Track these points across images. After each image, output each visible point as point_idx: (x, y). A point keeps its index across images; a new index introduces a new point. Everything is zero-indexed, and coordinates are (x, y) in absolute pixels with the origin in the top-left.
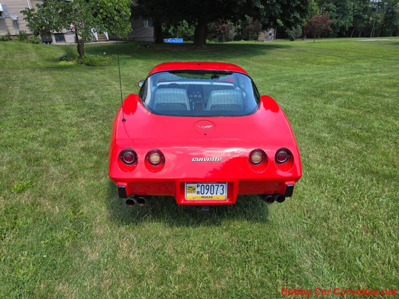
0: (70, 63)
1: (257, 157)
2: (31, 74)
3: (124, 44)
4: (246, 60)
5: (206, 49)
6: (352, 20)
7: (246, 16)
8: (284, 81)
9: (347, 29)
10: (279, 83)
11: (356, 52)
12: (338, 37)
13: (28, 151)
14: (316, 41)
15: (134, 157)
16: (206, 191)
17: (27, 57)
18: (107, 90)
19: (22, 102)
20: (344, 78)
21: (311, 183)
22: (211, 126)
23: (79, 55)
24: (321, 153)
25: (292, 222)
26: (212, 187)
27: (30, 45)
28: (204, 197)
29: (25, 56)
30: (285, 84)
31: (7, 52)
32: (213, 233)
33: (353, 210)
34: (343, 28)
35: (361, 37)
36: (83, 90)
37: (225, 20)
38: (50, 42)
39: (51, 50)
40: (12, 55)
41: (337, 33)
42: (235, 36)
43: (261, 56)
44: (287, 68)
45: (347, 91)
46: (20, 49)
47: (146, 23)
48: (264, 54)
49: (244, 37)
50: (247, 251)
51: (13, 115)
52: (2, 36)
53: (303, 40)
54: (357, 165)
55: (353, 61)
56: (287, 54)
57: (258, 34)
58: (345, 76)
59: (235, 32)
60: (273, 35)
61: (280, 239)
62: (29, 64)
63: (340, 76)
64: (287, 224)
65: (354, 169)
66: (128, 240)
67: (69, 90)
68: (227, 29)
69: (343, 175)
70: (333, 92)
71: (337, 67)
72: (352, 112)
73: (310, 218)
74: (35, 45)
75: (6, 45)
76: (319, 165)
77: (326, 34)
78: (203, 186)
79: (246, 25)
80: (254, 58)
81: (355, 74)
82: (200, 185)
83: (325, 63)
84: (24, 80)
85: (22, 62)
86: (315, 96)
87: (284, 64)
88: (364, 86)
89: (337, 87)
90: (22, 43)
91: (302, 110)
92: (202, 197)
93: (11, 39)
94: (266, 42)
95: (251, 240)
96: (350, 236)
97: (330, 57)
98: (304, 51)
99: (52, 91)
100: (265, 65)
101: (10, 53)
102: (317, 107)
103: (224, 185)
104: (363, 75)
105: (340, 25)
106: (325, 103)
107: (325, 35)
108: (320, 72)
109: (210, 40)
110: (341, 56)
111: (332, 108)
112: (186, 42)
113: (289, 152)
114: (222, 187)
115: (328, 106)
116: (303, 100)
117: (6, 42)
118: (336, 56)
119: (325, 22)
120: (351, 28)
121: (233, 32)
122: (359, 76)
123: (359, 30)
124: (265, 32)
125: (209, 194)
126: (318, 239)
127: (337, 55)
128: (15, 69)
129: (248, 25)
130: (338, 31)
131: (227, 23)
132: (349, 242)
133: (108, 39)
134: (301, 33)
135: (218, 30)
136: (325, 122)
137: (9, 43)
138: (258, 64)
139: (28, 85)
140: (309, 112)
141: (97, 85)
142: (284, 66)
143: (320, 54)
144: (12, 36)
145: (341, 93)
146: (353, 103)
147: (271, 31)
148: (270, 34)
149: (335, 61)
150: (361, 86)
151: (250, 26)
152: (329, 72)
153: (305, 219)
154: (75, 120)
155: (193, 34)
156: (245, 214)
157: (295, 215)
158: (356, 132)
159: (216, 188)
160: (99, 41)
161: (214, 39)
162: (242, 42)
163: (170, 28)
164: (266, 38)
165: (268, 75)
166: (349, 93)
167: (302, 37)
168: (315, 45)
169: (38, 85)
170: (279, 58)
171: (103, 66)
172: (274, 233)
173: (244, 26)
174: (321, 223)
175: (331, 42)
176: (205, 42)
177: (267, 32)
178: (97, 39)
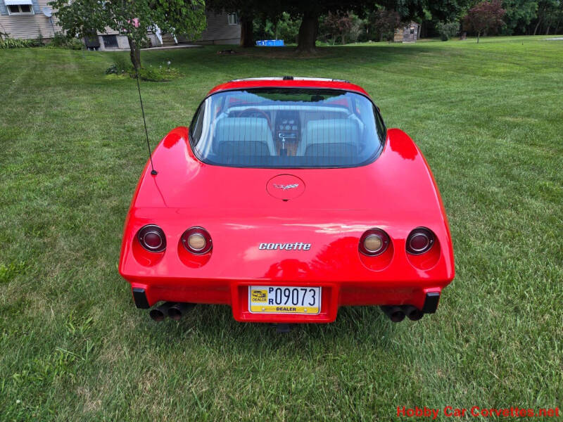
0: (121, 77)
1: (374, 243)
2: (63, 93)
3: (199, 50)
4: (374, 71)
5: (315, 55)
6: (537, 9)
7: (377, 5)
8: (431, 101)
9: (529, 23)
10: (423, 105)
11: (541, 57)
12: (514, 35)
13: (32, 211)
14: (481, 40)
15: (161, 241)
16: (284, 299)
17: (63, 70)
18: (167, 116)
19: (41, 134)
20: (525, 97)
21: (470, 274)
22: (296, 185)
23: (133, 65)
24: (487, 221)
25: (435, 350)
26: (295, 292)
27: (68, 52)
28: (281, 309)
29: (61, 67)
30: (431, 107)
31: (38, 63)
32: (299, 368)
33: (543, 329)
34: (522, 22)
35: (549, 34)
36: (133, 117)
37: (345, 12)
38: (97, 47)
39: (98, 59)
40: (43, 67)
41: (512, 29)
42: (360, 35)
43: (396, 64)
44: (436, 81)
45: (528, 116)
46: (56, 58)
47: (232, 19)
48: (401, 60)
49: (374, 37)
50: (355, 405)
51: (25, 154)
52: (32, 40)
53: (461, 39)
54: (548, 242)
55: (537, 70)
56: (436, 60)
57: (393, 31)
58: (525, 93)
59: (360, 29)
60: (416, 33)
61: (413, 383)
62: (64, 79)
63: (518, 94)
64: (427, 353)
65: (543, 250)
66: (154, 375)
67: (112, 117)
68: (347, 25)
69: (525, 260)
70: (508, 119)
71: (513, 80)
72: (538, 151)
73: (467, 341)
74: (75, 52)
75: (36, 53)
76: (483, 242)
77: (497, 30)
78: (279, 291)
79: (376, 18)
80: (386, 67)
81: (541, 90)
82: (275, 288)
83: (495, 74)
84: (52, 102)
85: (55, 77)
86: (479, 126)
87: (431, 76)
88: (555, 109)
89: (513, 111)
90: (58, 50)
91: (456, 148)
92: (278, 309)
93: (44, 44)
94: (405, 43)
95: (362, 383)
96: (537, 380)
97: (502, 64)
98: (461, 56)
99: (88, 118)
100: (403, 77)
101: (41, 64)
102: (481, 143)
103: (317, 290)
104: (554, 92)
105: (518, 17)
106: (494, 137)
107: (495, 31)
108: (486, 87)
109: (323, 40)
110: (518, 62)
111: (506, 144)
112: (288, 45)
113: (431, 234)
114: (312, 292)
115: (499, 141)
116: (459, 131)
117: (36, 48)
118: (511, 63)
119: (495, 12)
120: (534, 22)
121: (356, 30)
122: (546, 94)
123: (547, 24)
124: (405, 28)
125: (290, 305)
126: (480, 385)
127: (513, 61)
128: (43, 86)
129: (379, 18)
130: (515, 26)
131: (347, 16)
132: (537, 392)
133: (177, 42)
134: (458, 29)
135: (334, 26)
136: (494, 167)
137: (39, 49)
138: (391, 76)
139: (55, 110)
140: (469, 151)
141: (152, 109)
142: (431, 78)
143: (487, 60)
144: (45, 39)
145: (519, 120)
146: (538, 136)
147: (414, 26)
148: (412, 32)
149: (509, 70)
150: (551, 110)
151: (382, 20)
152: (501, 87)
153: (458, 344)
154: (112, 162)
155: (298, 33)
156: (356, 332)
157: (442, 336)
158: (545, 185)
159: (301, 293)
160: (164, 45)
161: (329, 40)
162: (370, 44)
163: (265, 25)
164: (406, 37)
165: (406, 93)
166: (532, 121)
167: (460, 36)
168: (479, 47)
169: (70, 109)
170: (424, 67)
171: (166, 81)
172: (404, 371)
173: (373, 20)
174: (487, 354)
175: (504, 41)
176: (314, 43)
177: (407, 28)
178: (162, 43)
